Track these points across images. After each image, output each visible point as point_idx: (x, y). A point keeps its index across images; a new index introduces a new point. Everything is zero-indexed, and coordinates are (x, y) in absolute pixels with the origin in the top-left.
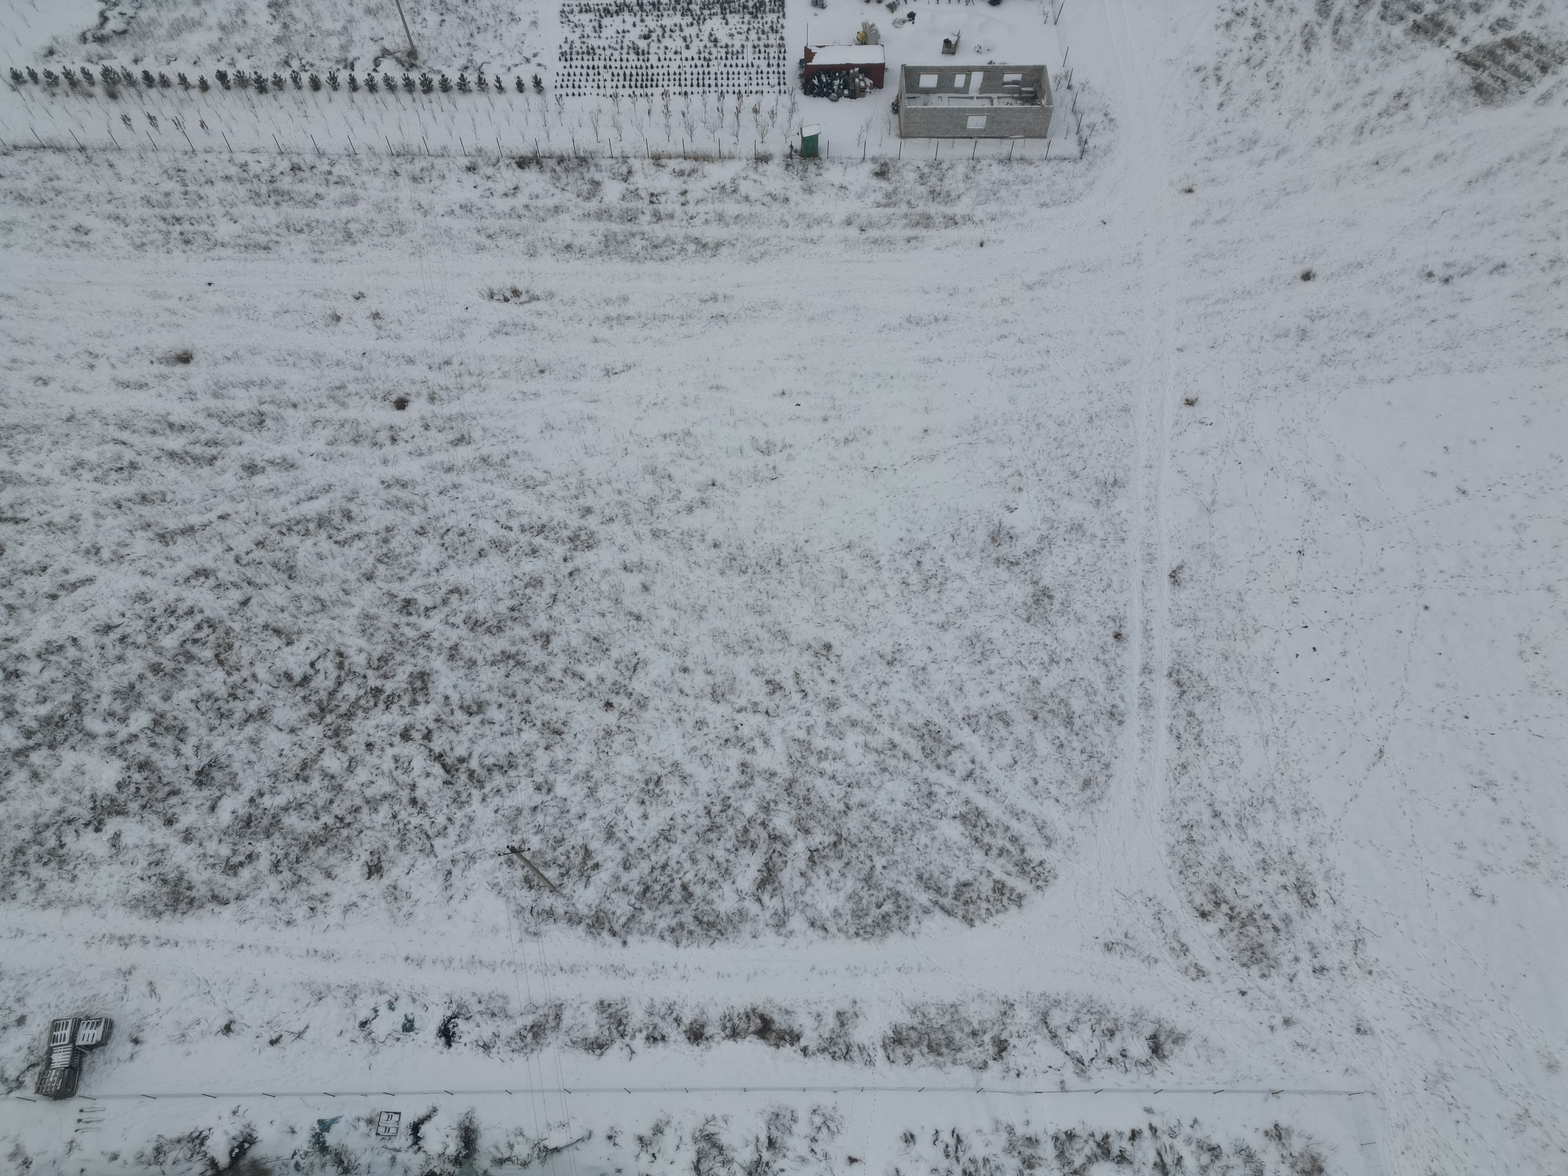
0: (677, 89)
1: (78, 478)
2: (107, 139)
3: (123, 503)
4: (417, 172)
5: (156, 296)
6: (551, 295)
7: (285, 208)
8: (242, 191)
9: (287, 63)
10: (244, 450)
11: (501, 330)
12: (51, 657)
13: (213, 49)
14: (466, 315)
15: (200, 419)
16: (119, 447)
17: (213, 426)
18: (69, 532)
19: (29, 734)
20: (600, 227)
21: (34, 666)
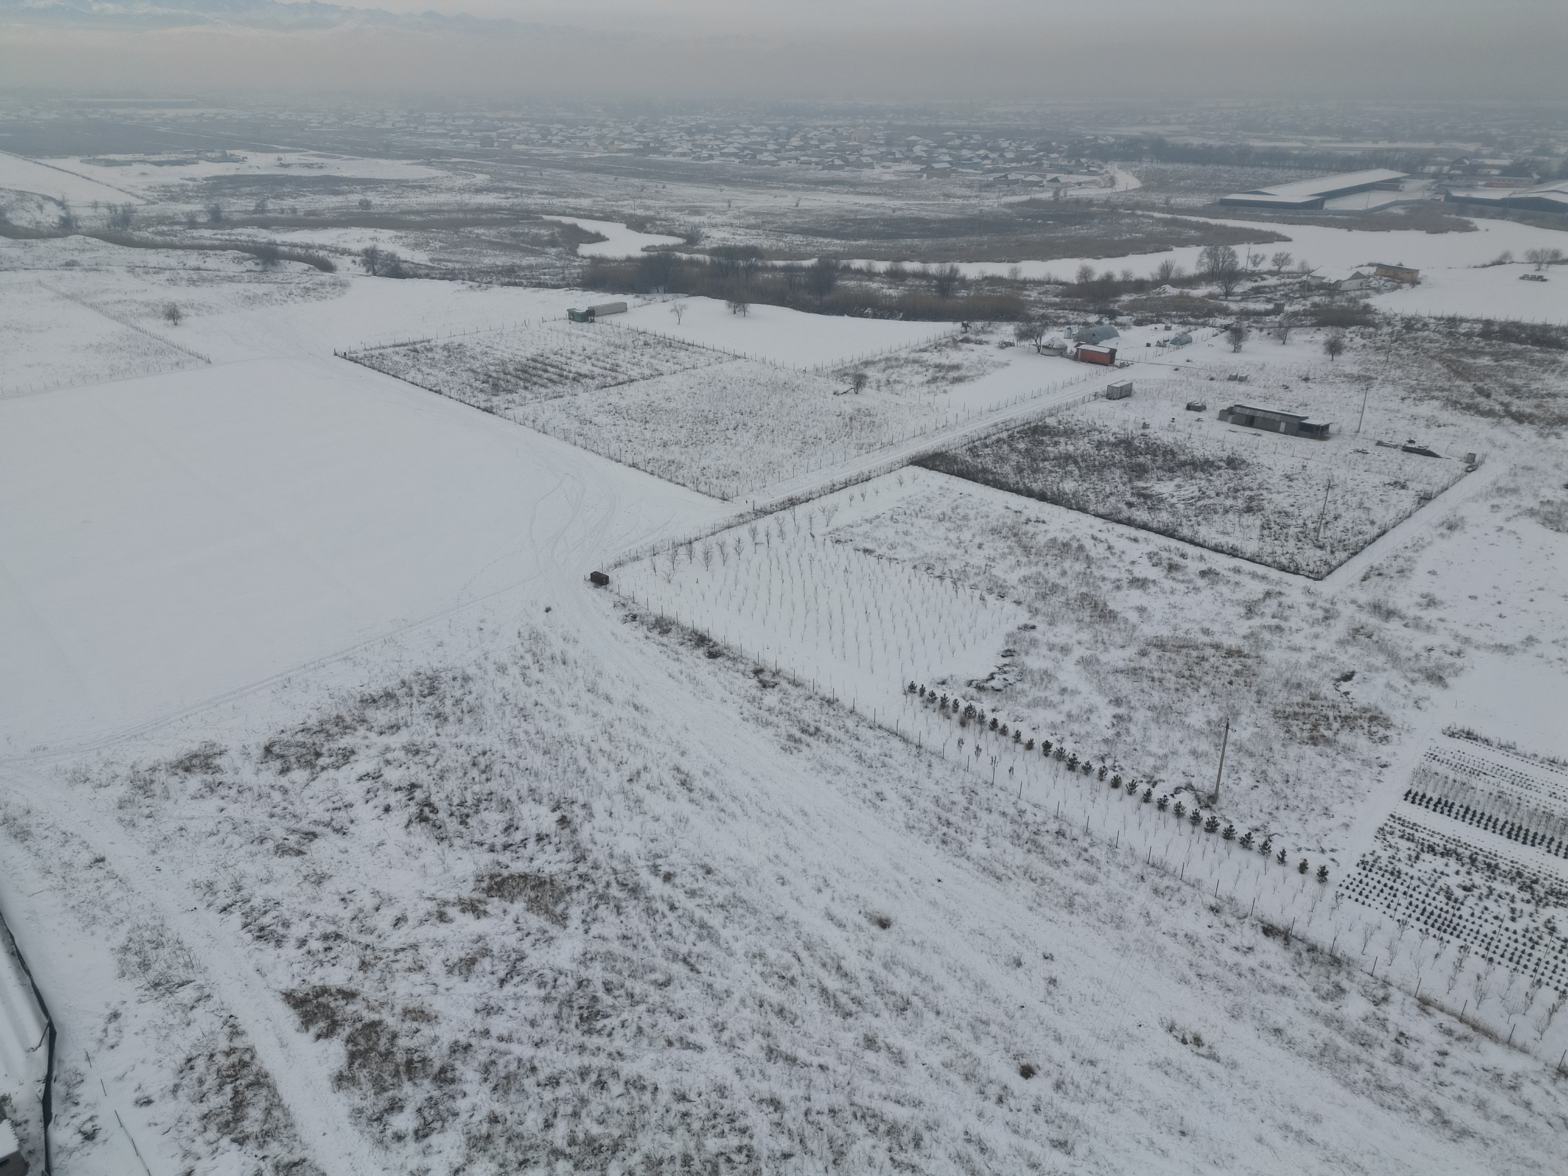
0: (1482, 951)
1: (753, 964)
2: (940, 748)
3: (766, 1005)
4: (1162, 887)
5: (897, 867)
6: (1234, 1065)
7: (1033, 857)
8: (1009, 829)
9: (1103, 759)
10: (876, 1023)
11: (1163, 1066)
12: (633, 1092)
13: (1053, 726)
14: (1135, 1031)
15: (862, 977)
16: (794, 961)
17: (867, 987)
18: (716, 1001)
19: (572, 1142)
20: (1325, 1033)
21: (616, 1088)
